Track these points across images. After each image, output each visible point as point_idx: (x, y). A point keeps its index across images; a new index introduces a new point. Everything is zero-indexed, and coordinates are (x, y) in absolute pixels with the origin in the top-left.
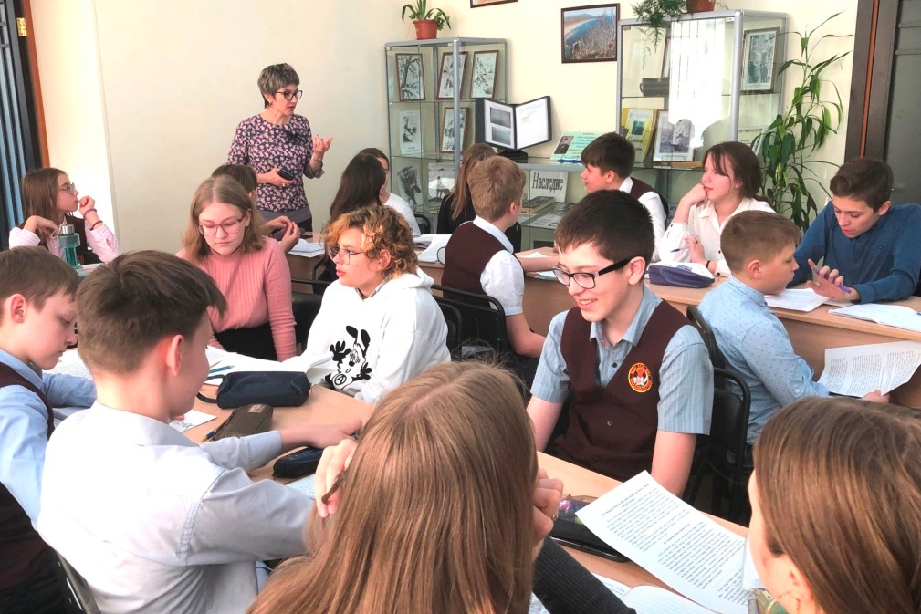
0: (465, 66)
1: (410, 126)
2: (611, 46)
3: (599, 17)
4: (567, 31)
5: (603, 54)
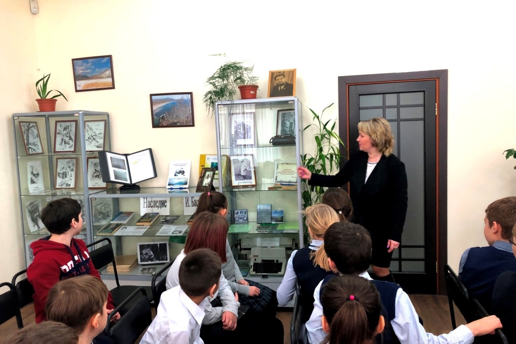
0: (76, 130)
1: (35, 172)
2: (188, 117)
3: (178, 100)
4: (155, 108)
5: (183, 123)
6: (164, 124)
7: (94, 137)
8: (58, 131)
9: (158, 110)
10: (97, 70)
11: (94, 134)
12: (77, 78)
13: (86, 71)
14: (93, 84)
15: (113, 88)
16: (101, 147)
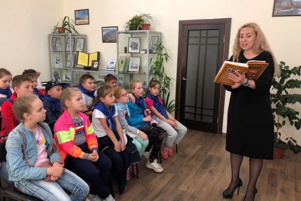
0: (74, 42)
3: (112, 30)
4: (103, 33)
6: (107, 41)
7: (80, 45)
8: (68, 42)
9: (105, 35)
10: (83, 16)
12: (76, 19)
13: (79, 16)
14: (81, 22)
15: (89, 24)
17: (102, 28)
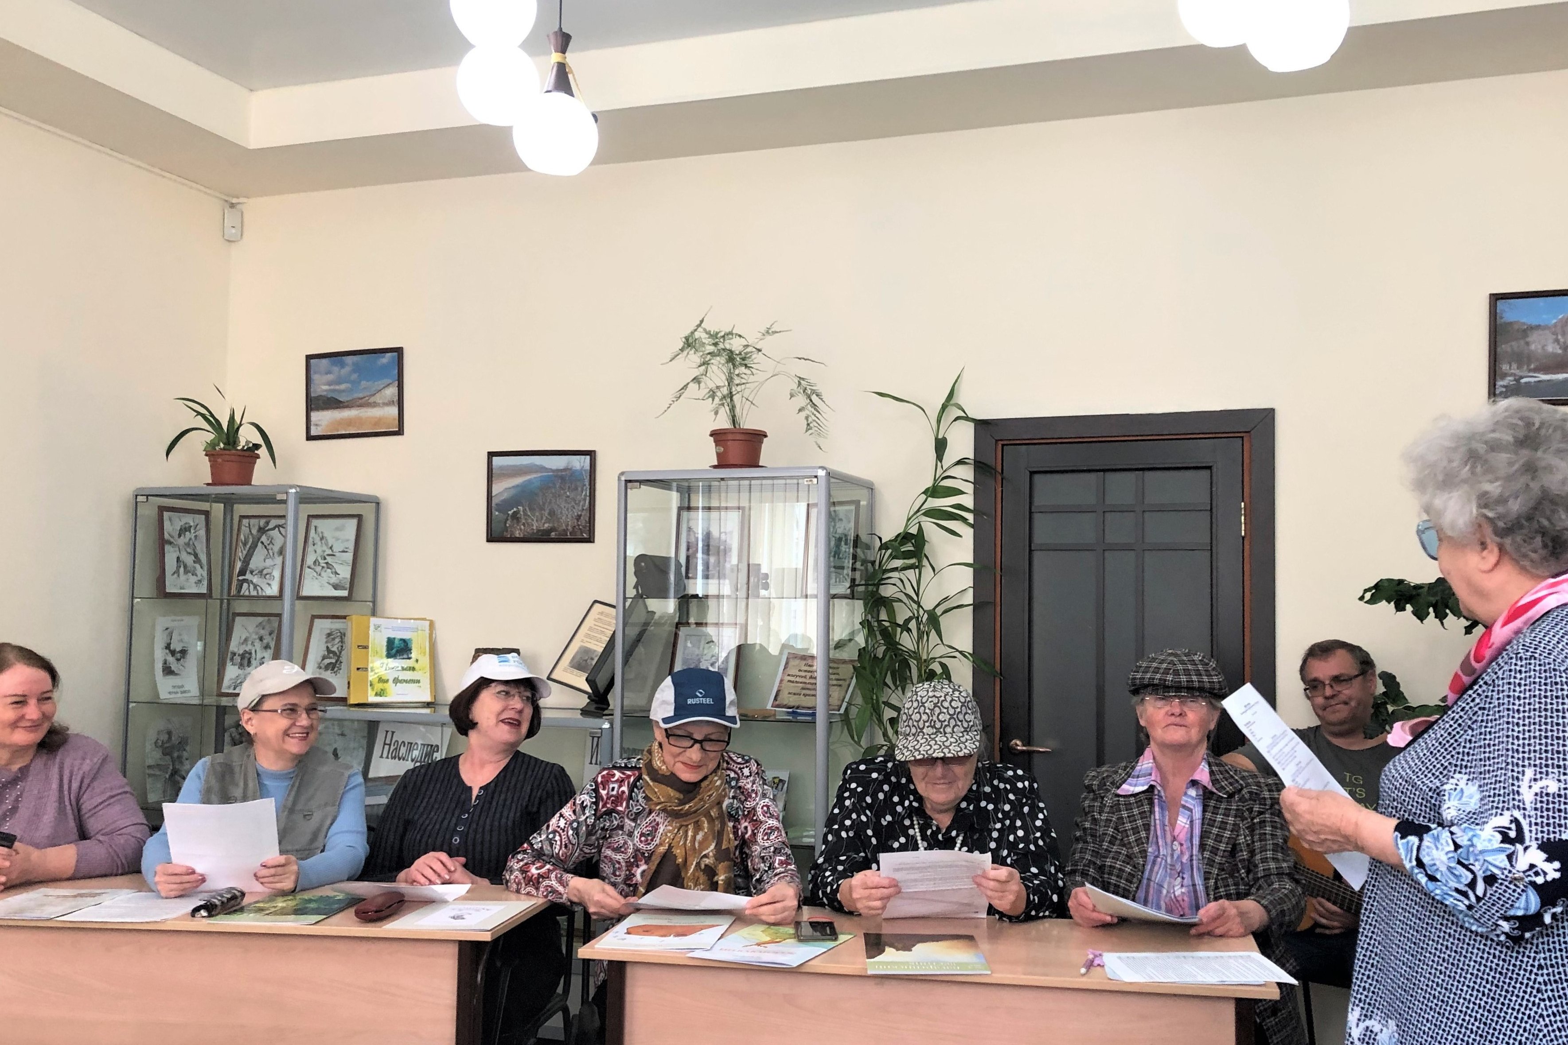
1: (177, 646)
2: (579, 516)
3: (558, 470)
4: (496, 490)
5: (565, 531)
6: (515, 535)
7: (329, 559)
9: (505, 496)
10: (364, 383)
11: (330, 552)
12: (313, 403)
13: (337, 387)
14: (350, 422)
15: (400, 432)
16: (344, 589)
17: (491, 455)
